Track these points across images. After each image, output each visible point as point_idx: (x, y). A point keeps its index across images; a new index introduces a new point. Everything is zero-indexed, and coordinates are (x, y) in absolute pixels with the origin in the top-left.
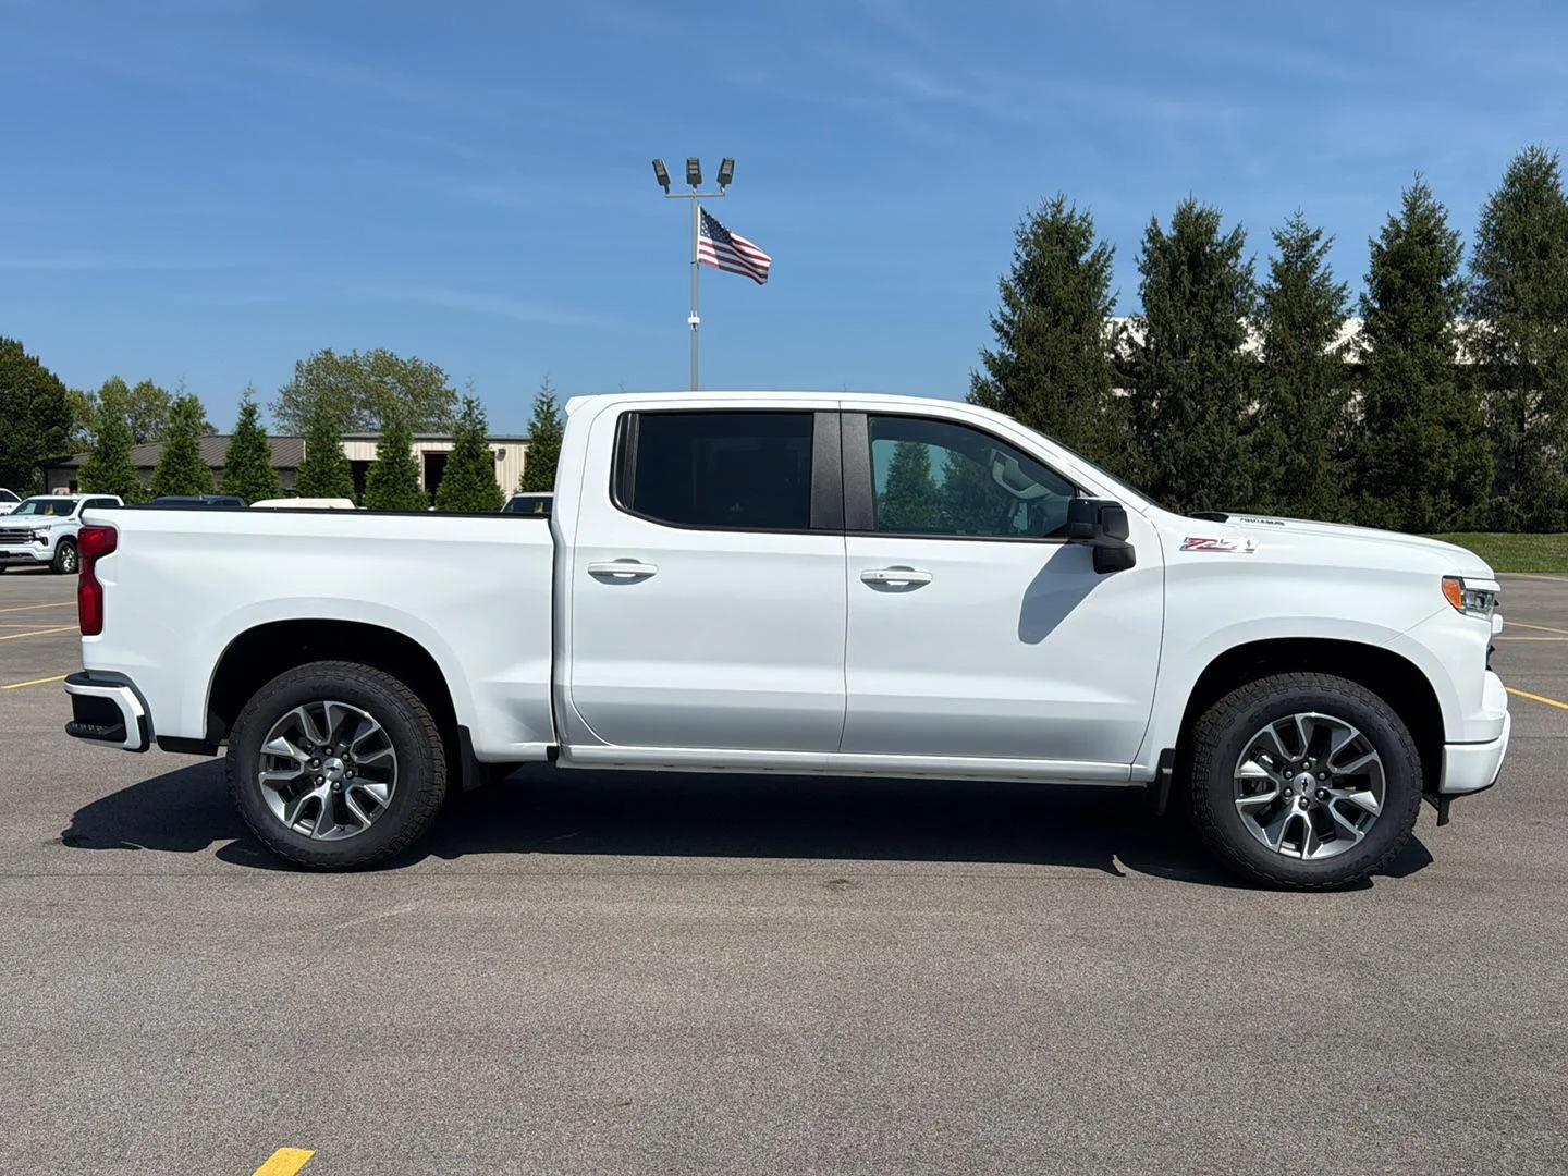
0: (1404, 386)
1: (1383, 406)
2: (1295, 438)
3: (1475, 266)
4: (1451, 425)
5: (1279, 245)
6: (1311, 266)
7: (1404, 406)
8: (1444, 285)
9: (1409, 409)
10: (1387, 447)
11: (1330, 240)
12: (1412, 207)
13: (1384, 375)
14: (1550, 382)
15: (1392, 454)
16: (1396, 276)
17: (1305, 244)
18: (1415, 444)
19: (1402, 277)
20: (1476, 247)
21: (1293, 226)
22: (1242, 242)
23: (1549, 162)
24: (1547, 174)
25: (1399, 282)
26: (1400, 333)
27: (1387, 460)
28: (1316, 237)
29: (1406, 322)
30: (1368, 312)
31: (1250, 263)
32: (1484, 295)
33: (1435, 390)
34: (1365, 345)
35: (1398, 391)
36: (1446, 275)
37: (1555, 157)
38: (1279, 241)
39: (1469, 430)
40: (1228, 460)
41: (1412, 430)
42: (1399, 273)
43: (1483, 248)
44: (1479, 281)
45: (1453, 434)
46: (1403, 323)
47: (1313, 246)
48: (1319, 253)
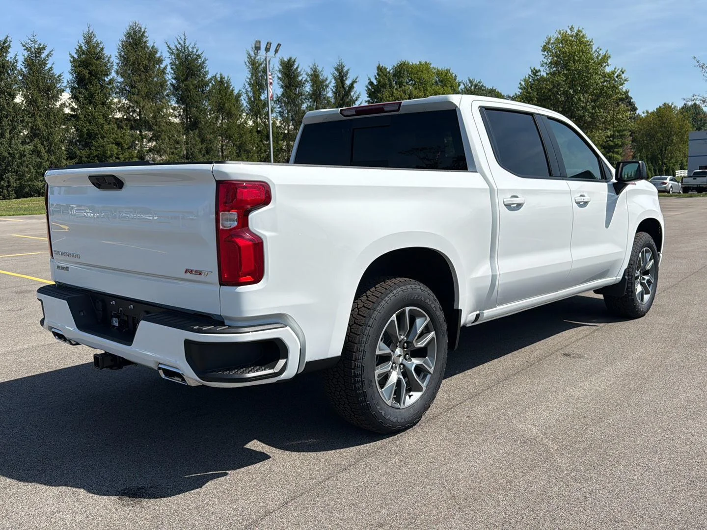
0: (96, 125)
1: (87, 134)
2: (47, 148)
3: (117, 73)
4: (118, 144)
5: (25, 50)
6: (43, 63)
7: (97, 134)
8: (107, 80)
9: (99, 136)
10: (92, 154)
11: (52, 51)
12: (88, 41)
13: (86, 119)
14: (155, 127)
15: (94, 157)
16: (86, 73)
17: (39, 51)
18: (105, 152)
19: (89, 74)
20: (117, 64)
21: (32, 41)
22: (9, 45)
23: (143, 30)
24: (143, 35)
25: (87, 76)
26: (90, 99)
27: (92, 160)
28: (44, 48)
29: (93, 95)
30: (73, 89)
31: (15, 57)
32: (122, 86)
33: (109, 127)
34: (74, 104)
35: (93, 127)
36: (107, 75)
37: (145, 29)
38: (25, 48)
39: (126, 147)
40: (20, 158)
41: (103, 146)
42: (88, 71)
43: (120, 64)
44: (120, 79)
45: (120, 148)
46: (92, 96)
47: (43, 53)
48: (47, 56)
